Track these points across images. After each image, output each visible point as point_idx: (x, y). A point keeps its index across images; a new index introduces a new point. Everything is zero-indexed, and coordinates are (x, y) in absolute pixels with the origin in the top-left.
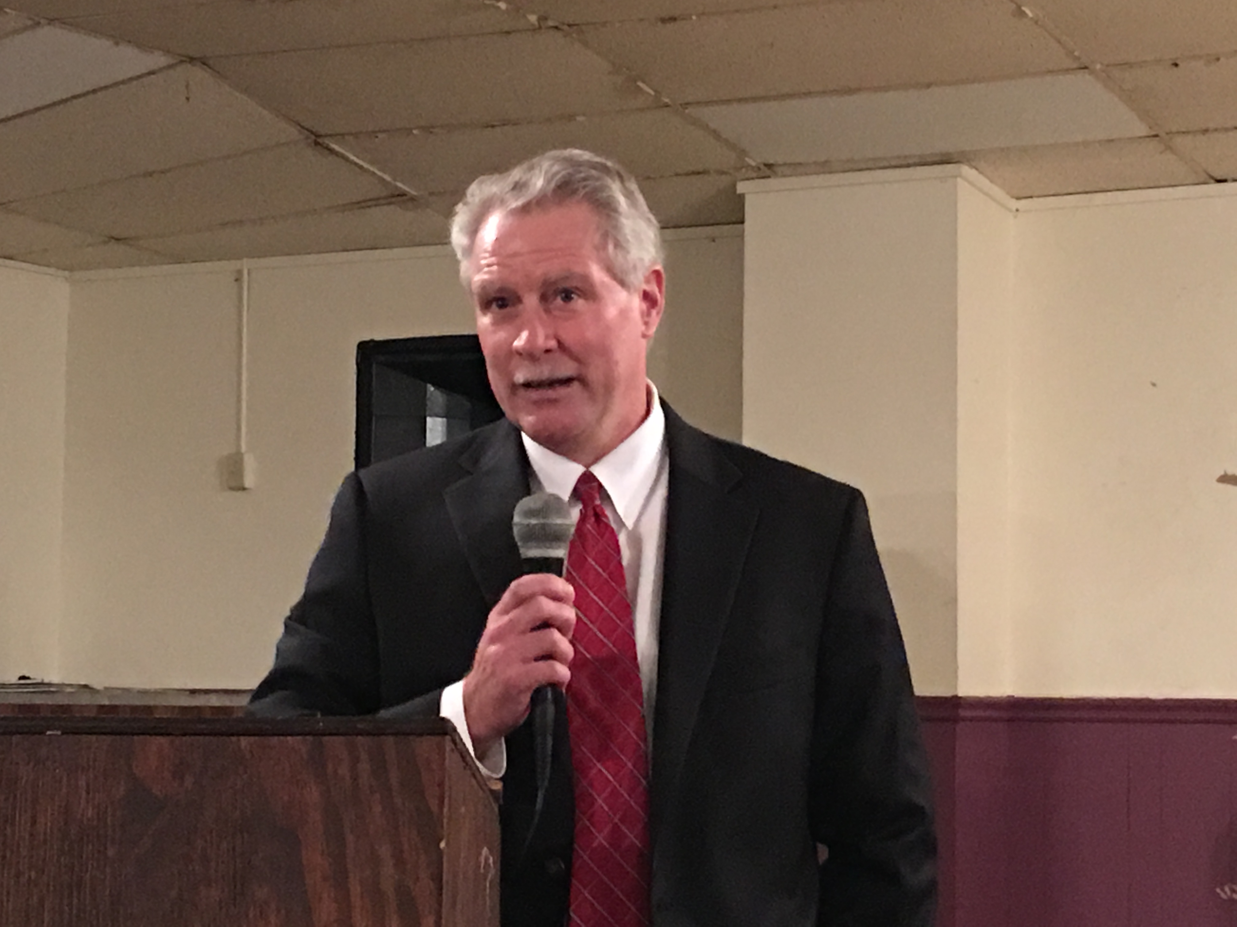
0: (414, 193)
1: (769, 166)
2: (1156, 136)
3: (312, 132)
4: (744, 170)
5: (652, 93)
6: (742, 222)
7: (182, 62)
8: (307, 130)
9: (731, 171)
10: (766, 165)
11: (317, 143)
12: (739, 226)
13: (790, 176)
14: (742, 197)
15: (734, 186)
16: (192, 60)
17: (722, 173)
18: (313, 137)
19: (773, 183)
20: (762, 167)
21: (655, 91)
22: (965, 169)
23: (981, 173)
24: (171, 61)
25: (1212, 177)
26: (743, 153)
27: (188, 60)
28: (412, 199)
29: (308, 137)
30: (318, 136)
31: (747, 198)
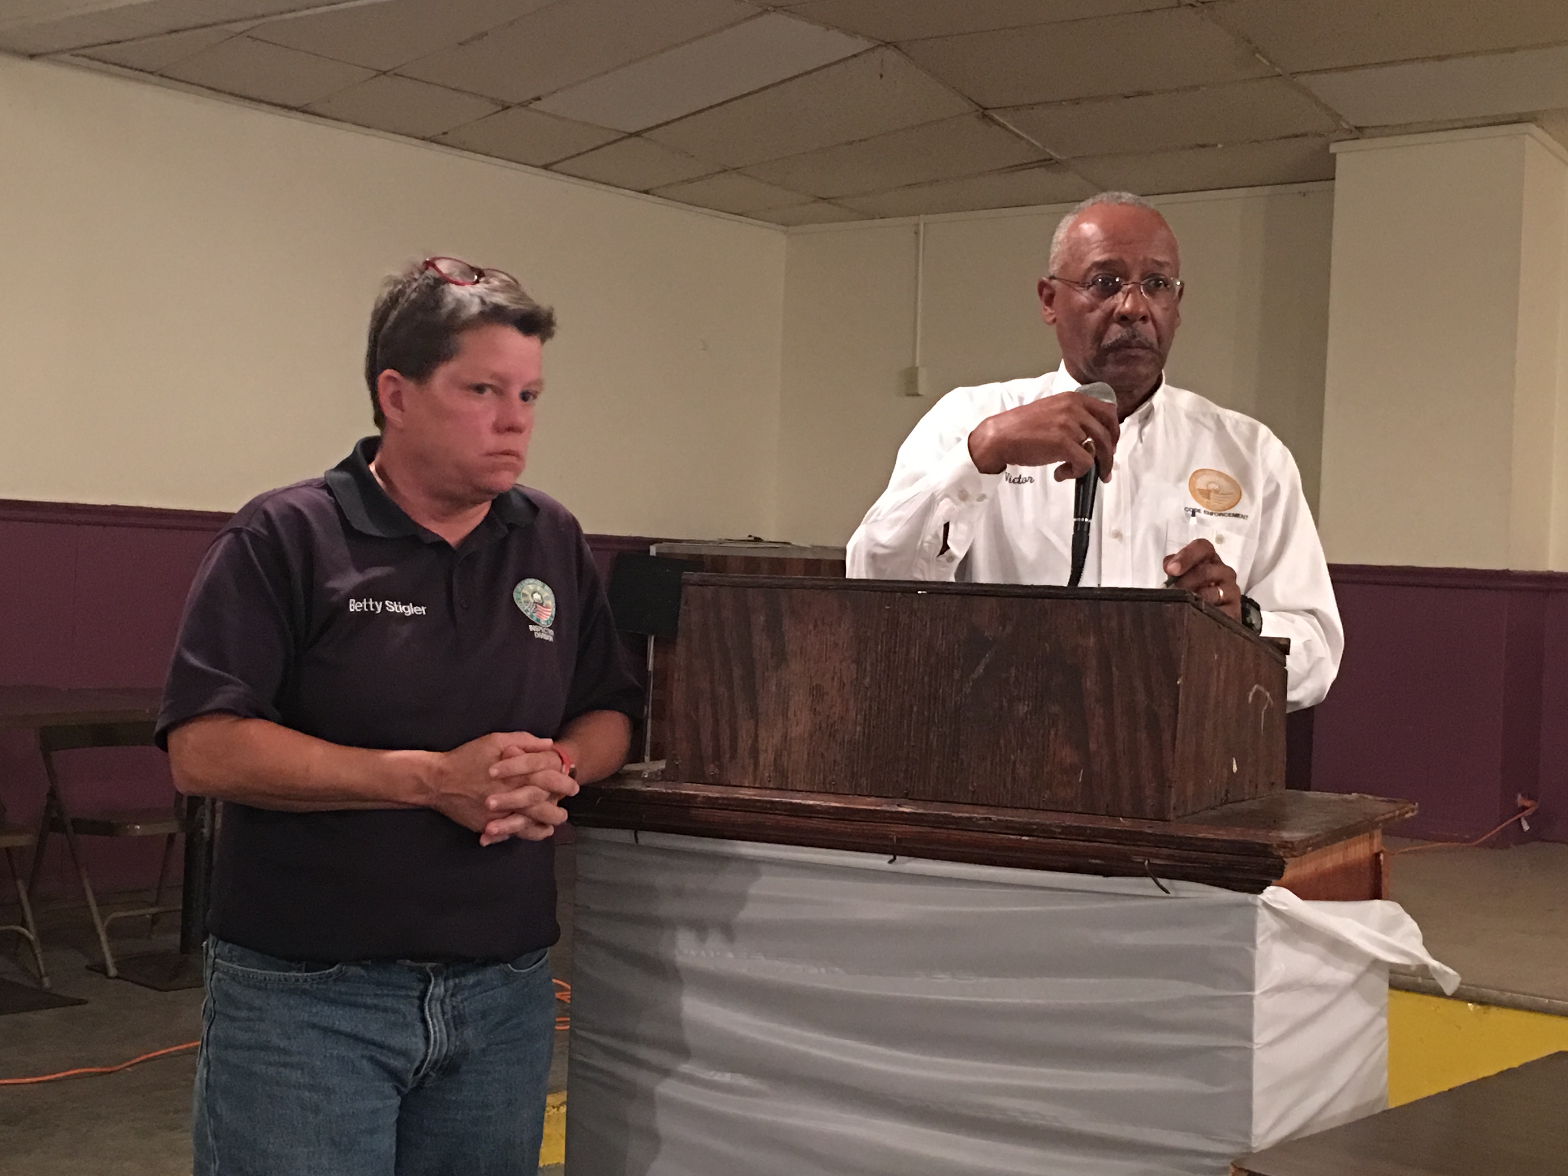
0: (1059, 157)
1: (1359, 129)
3: (980, 106)
4: (1337, 133)
5: (1268, 64)
6: (1334, 179)
7: (879, 46)
8: (976, 104)
9: (1326, 134)
10: (1356, 128)
11: (984, 116)
12: (1331, 181)
14: (1334, 155)
15: (1327, 148)
16: (887, 44)
17: (1321, 135)
18: (981, 110)
19: (1363, 143)
20: (1353, 129)
21: (1270, 62)
22: (1533, 128)
23: (1547, 131)
24: (870, 45)
26: (1337, 117)
27: (884, 44)
28: (1057, 162)
29: (977, 111)
30: (986, 109)
31: (1338, 157)
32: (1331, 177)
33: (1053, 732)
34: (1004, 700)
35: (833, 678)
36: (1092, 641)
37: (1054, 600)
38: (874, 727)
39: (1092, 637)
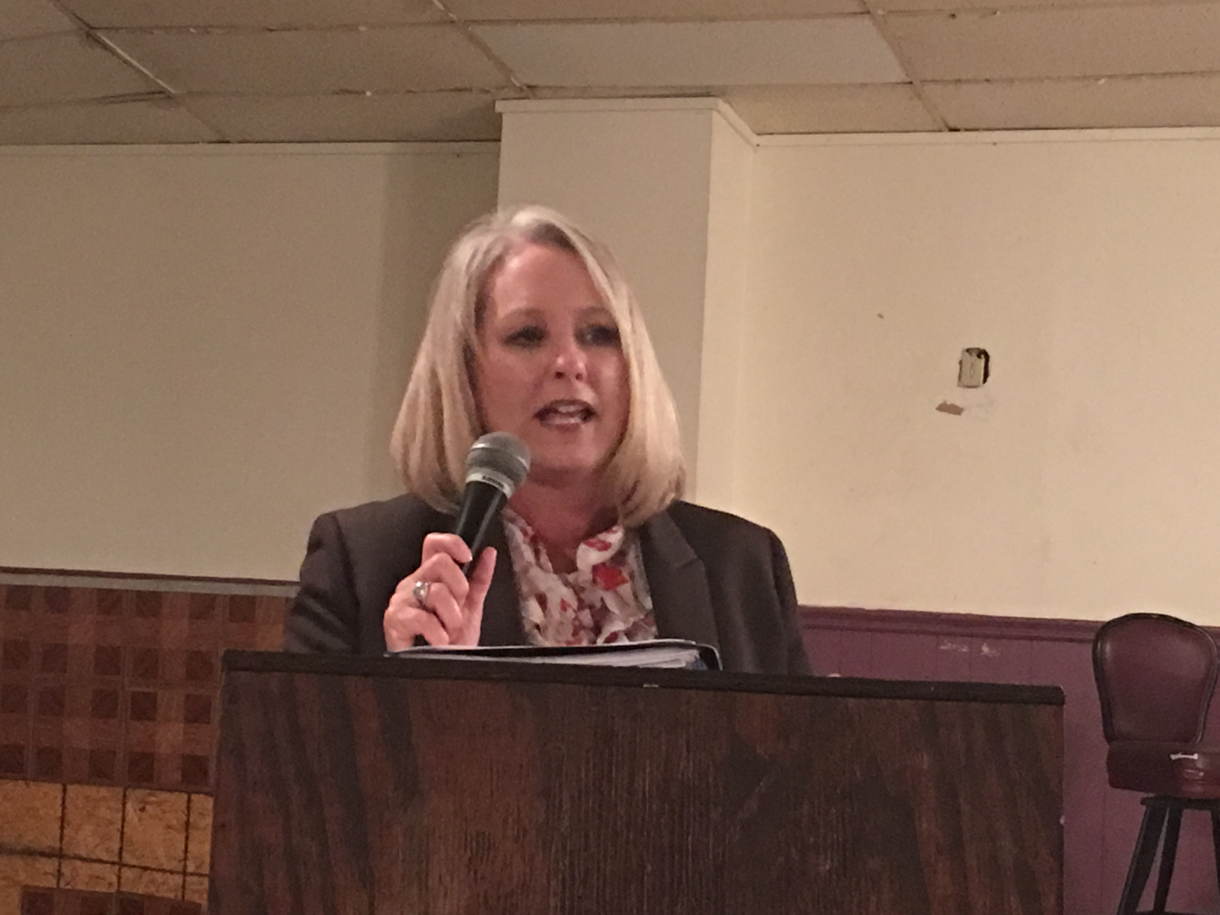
0: (173, 91)
1: (531, 87)
2: (911, 83)
3: (86, 24)
4: (506, 90)
5: (442, 8)
6: (499, 140)
8: (82, 21)
9: (492, 90)
10: (529, 87)
11: (89, 36)
12: (497, 144)
13: (550, 98)
14: (500, 115)
15: (494, 105)
17: (487, 92)
18: (87, 29)
19: (531, 104)
20: (525, 88)
21: (445, 6)
22: (722, 104)
23: (735, 108)
25: (947, 126)
26: (508, 72)
28: (169, 97)
29: (81, 29)
30: (92, 28)
31: (504, 117)
32: (494, 137)
33: (873, 899)
34: (793, 850)
35: (505, 821)
36: (925, 761)
37: (863, 700)
38: (579, 897)
39: (926, 758)
